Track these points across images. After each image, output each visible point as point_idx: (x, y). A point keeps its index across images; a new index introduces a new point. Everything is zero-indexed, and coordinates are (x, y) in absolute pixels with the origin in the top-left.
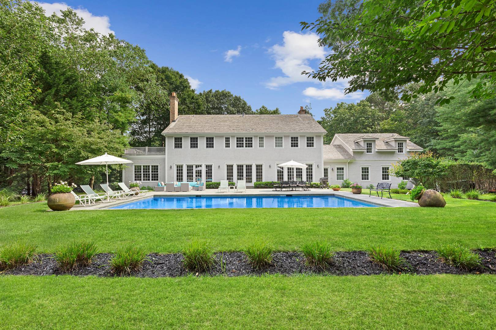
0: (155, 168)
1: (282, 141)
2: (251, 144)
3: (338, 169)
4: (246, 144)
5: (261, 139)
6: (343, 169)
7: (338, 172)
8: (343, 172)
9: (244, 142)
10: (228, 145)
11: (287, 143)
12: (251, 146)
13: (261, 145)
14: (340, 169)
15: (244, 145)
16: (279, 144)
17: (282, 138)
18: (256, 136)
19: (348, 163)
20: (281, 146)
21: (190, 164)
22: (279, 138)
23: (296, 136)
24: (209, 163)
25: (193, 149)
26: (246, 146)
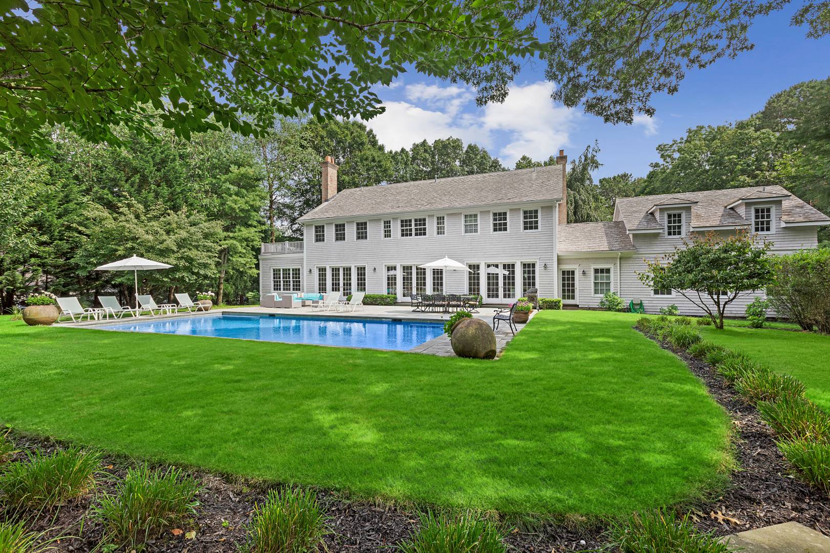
0: (297, 272)
1: (476, 221)
2: (425, 229)
3: (596, 271)
4: (416, 230)
5: (440, 220)
6: (608, 271)
7: (596, 278)
8: (608, 278)
9: (413, 227)
10: (388, 234)
11: (486, 224)
12: (425, 234)
13: (440, 231)
14: (602, 271)
15: (413, 232)
16: (471, 228)
17: (476, 216)
18: (431, 216)
19: (620, 259)
20: (476, 231)
21: (336, 265)
22: (471, 216)
23: (502, 211)
24: (361, 264)
25: (340, 242)
26: (416, 234)
